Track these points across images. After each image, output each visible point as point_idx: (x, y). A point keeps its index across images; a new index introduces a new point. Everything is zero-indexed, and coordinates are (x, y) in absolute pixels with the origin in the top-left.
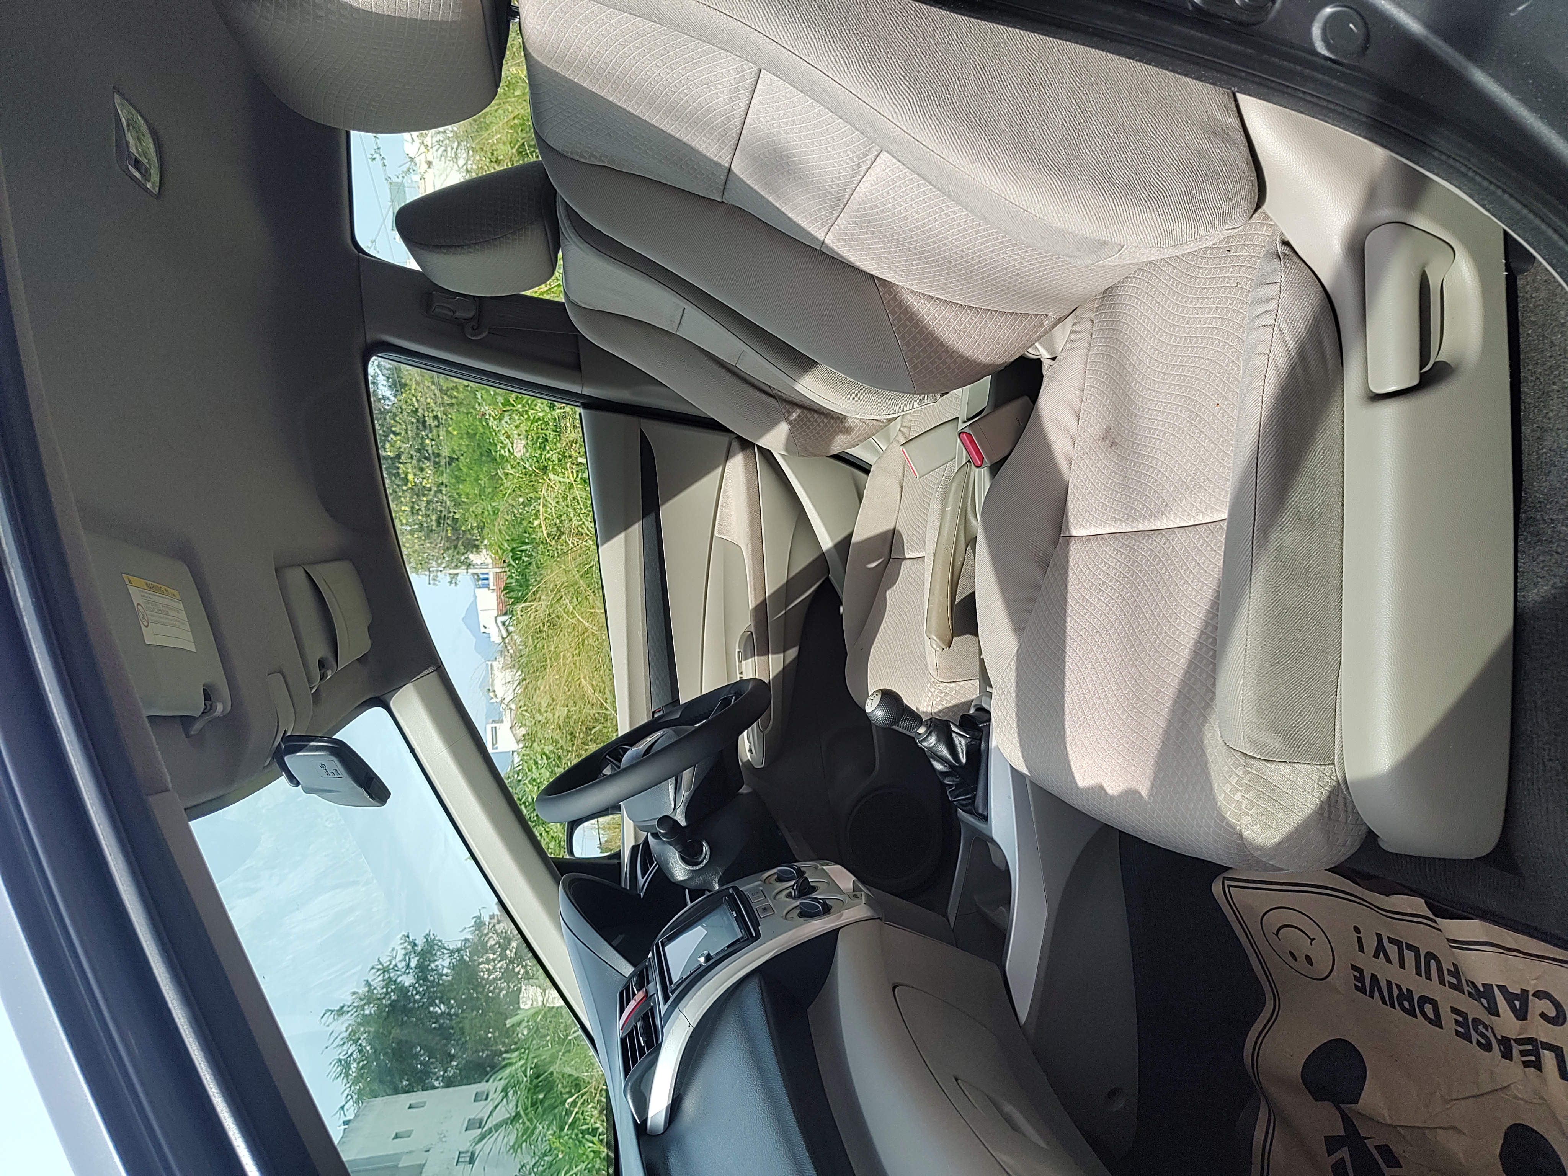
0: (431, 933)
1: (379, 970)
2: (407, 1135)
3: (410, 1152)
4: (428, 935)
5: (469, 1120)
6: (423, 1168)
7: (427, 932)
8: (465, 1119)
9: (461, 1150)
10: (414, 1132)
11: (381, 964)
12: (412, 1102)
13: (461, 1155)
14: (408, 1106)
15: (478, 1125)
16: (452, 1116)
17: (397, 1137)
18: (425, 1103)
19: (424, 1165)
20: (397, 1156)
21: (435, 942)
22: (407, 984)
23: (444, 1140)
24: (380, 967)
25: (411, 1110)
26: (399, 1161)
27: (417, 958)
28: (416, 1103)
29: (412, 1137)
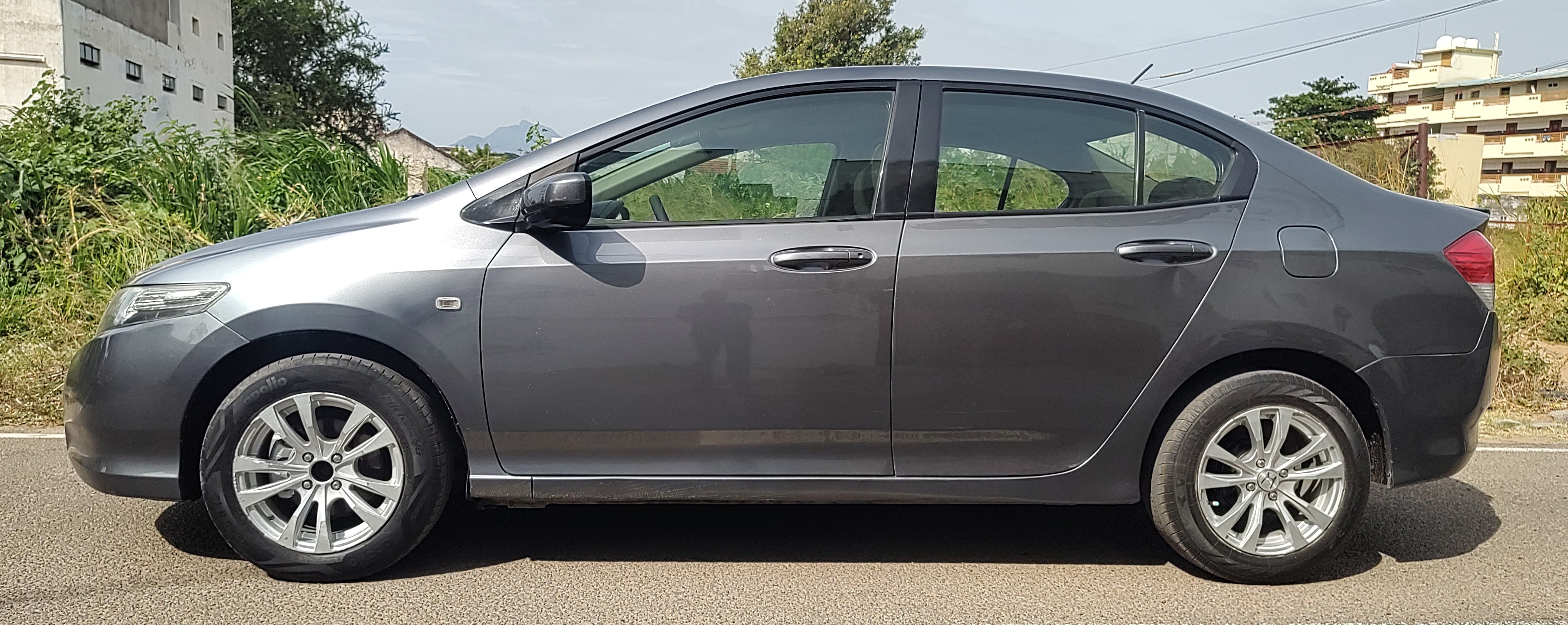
0: (386, 73)
1: (357, 21)
2: (195, 30)
3: (180, 33)
4: (384, 69)
5: (202, 90)
6: (163, 42)
7: (387, 69)
8: (204, 86)
9: (177, 80)
10: (197, 37)
11: (362, 23)
12: (224, 37)
13: (171, 80)
14: (221, 33)
15: (196, 97)
16: (207, 73)
17: (194, 20)
18: (222, 49)
19: (166, 44)
20: (177, 20)
21: (375, 75)
22: (337, 43)
23: (187, 64)
24: (359, 22)
25: (217, 35)
26: (172, 21)
27: (363, 56)
28: (223, 42)
29: (193, 35)
